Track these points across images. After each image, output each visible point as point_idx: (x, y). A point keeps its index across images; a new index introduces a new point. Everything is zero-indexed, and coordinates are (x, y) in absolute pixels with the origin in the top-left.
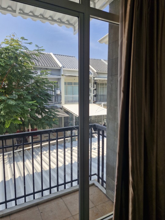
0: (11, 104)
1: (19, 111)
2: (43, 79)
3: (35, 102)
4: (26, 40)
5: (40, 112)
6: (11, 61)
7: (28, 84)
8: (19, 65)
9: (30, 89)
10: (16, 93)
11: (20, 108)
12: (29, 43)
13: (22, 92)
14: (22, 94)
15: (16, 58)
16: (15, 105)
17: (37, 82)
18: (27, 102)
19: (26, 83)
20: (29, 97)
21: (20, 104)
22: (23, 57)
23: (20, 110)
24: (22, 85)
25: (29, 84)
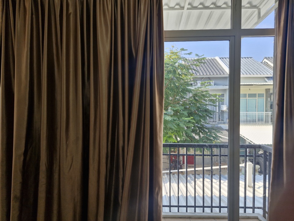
0: (167, 119)
1: (174, 127)
2: (202, 92)
3: (191, 119)
4: (186, 50)
5: (198, 131)
6: (169, 75)
7: (185, 98)
8: (177, 78)
9: (187, 104)
10: (172, 109)
11: (176, 125)
12: (189, 54)
13: (178, 107)
14: (178, 109)
15: (175, 71)
16: (171, 121)
17: (195, 95)
18: (183, 118)
19: (182, 97)
20: (186, 113)
21: (175, 120)
22: (182, 69)
23: (176, 126)
24: (179, 100)
25: (187, 98)
